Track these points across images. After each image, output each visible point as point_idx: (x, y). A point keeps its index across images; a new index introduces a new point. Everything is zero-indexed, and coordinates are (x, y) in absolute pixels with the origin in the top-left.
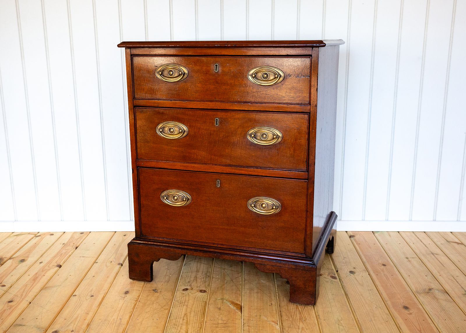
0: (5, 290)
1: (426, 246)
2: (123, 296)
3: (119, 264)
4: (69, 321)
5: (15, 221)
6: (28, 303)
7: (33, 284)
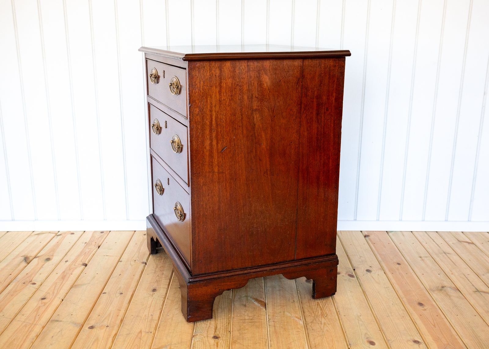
0: (37, 287)
1: (438, 246)
2: (152, 294)
3: (143, 263)
4: (103, 317)
5: (36, 220)
6: (60, 300)
7: (62, 282)
